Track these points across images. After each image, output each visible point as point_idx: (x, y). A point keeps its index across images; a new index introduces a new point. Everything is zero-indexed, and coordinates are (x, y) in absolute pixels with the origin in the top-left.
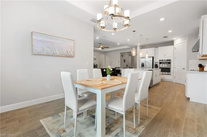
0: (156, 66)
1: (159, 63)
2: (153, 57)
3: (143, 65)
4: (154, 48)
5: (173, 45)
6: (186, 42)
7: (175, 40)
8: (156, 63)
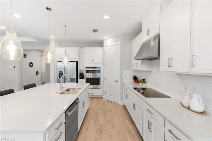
0: (82, 77)
1: (85, 72)
2: (77, 63)
3: (61, 74)
4: (77, 48)
5: (103, 47)
6: (119, 44)
7: (105, 39)
8: (82, 72)
